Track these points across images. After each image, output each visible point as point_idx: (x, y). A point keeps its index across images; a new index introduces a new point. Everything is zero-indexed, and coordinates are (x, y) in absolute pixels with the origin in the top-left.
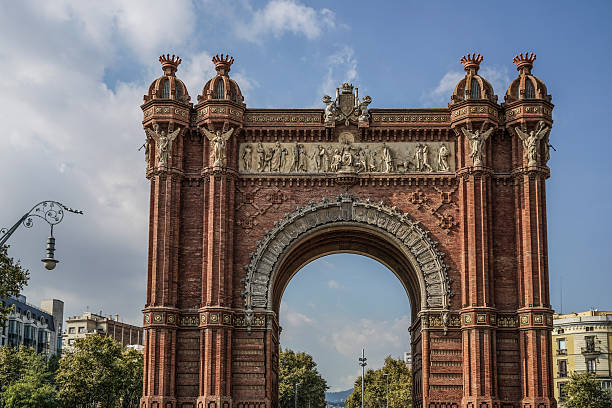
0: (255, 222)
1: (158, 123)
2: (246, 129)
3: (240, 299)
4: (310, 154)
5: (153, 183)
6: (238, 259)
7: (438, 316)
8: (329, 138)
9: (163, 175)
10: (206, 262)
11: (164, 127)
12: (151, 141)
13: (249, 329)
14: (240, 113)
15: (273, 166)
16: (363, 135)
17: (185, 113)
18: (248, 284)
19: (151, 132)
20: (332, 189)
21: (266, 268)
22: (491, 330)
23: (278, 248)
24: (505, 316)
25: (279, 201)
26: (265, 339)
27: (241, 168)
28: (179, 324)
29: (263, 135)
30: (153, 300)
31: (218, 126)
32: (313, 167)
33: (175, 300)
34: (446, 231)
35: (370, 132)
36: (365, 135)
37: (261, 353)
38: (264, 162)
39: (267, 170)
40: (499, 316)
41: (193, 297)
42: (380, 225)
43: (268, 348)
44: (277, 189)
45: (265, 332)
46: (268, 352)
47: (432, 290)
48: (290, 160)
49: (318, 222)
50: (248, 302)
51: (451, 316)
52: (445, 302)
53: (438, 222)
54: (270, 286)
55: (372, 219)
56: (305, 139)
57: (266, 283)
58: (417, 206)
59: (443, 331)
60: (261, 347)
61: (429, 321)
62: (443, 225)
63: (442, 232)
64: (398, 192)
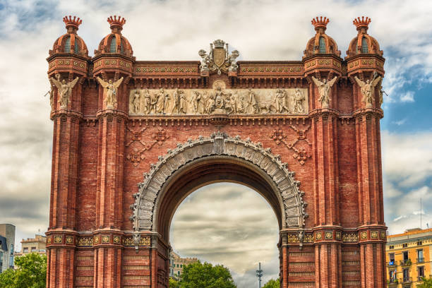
0: (143, 157)
1: (60, 73)
2: (135, 78)
3: (129, 222)
4: (189, 98)
5: (56, 124)
6: (128, 188)
7: (295, 233)
8: (205, 83)
9: (63, 117)
10: (100, 191)
11: (65, 76)
12: (55, 89)
13: (137, 248)
14: (129, 65)
15: (158, 109)
17: (83, 65)
18: (136, 210)
19: (54, 80)
20: (207, 128)
21: (152, 195)
22: (337, 245)
23: (162, 179)
24: (349, 233)
25: (163, 138)
26: (150, 256)
27: (131, 111)
28: (77, 245)
29: (150, 83)
30: (54, 224)
31: (110, 76)
33: (73, 223)
34: (302, 162)
35: (238, 80)
36: (234, 82)
37: (147, 269)
38: (151, 106)
39: (152, 112)
40: (343, 232)
41: (90, 221)
42: (247, 159)
43: (153, 264)
44: (161, 129)
45: (151, 250)
46: (153, 267)
47: (290, 213)
48: (172, 104)
49: (195, 157)
50: (135, 224)
51: (306, 233)
52: (300, 222)
53: (295, 155)
54: (155, 211)
55: (240, 153)
56: (185, 86)
57: (151, 208)
58: (278, 141)
59: (299, 247)
60: (147, 263)
61: (287, 238)
62: (299, 158)
63: (298, 164)
64: (261, 130)
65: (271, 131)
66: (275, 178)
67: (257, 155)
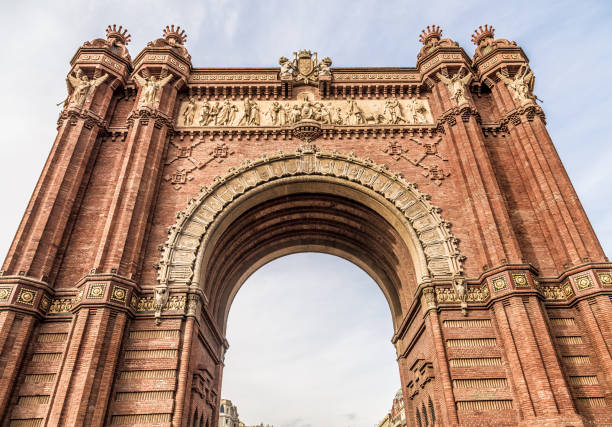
0: (190, 176)
2: (191, 86)
3: (153, 272)
6: (158, 220)
7: (448, 286)
8: (287, 95)
11: (88, 72)
13: (157, 315)
14: (182, 67)
15: (219, 120)
16: (325, 91)
17: (120, 68)
20: (289, 142)
21: (197, 229)
23: (216, 204)
25: (223, 154)
26: (181, 331)
29: (211, 92)
31: (155, 72)
32: (266, 121)
34: (437, 181)
35: (332, 89)
36: (329, 90)
37: (173, 356)
38: (209, 115)
39: (212, 124)
42: (351, 178)
43: (186, 346)
44: (222, 143)
45: (183, 320)
47: (432, 252)
49: (271, 175)
51: (469, 285)
52: (453, 267)
53: (425, 173)
54: (200, 254)
55: (341, 171)
56: (259, 97)
57: (194, 248)
58: (395, 157)
59: (459, 309)
60: (174, 344)
61: (435, 295)
62: (432, 176)
63: (432, 184)
64: (370, 144)
65: (383, 144)
66: (398, 203)
67: (367, 172)
